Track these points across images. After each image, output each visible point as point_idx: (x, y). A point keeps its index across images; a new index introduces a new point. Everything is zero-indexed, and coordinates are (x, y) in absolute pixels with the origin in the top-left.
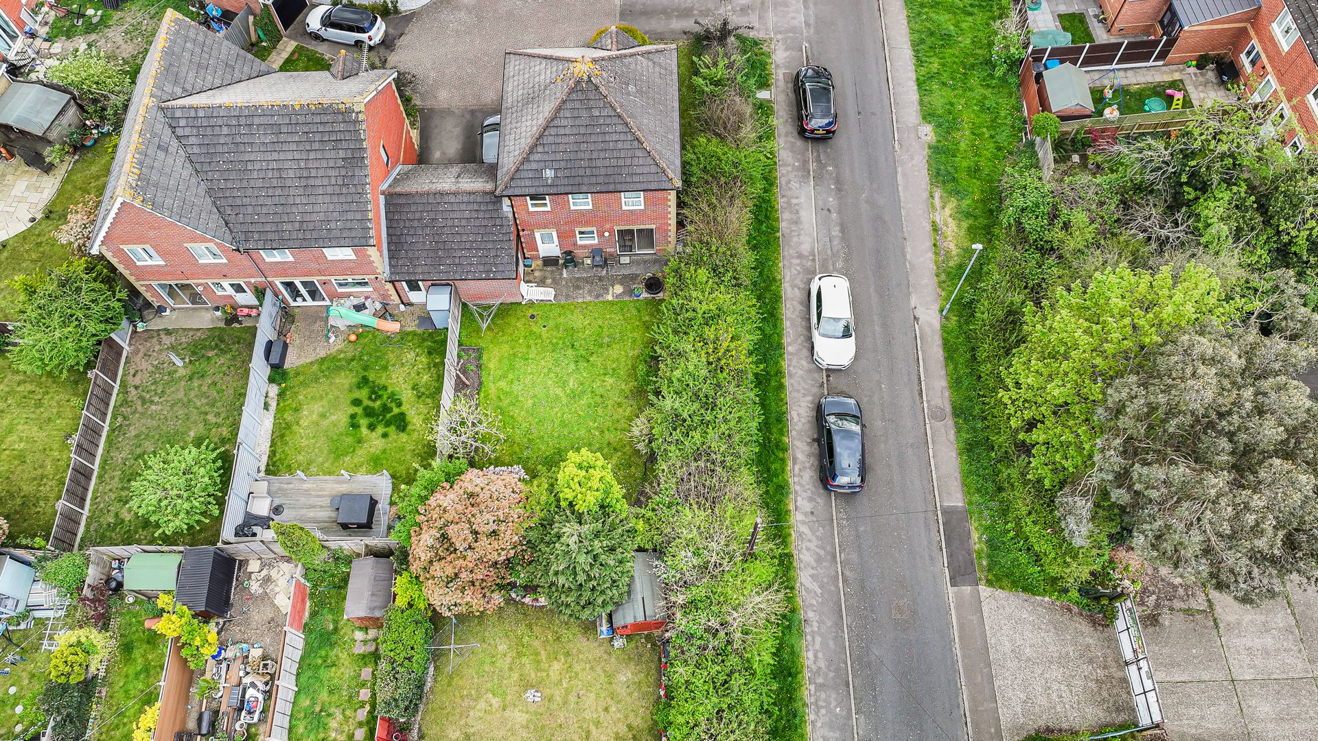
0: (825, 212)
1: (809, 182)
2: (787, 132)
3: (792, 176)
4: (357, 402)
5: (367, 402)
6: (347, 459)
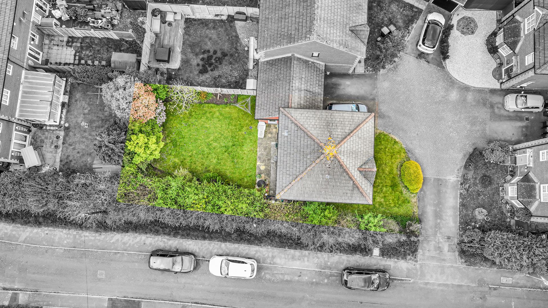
0: (299, 274)
1: (317, 268)
2: (350, 261)
3: (322, 260)
4: (215, 52)
5: (214, 56)
6: (189, 50)
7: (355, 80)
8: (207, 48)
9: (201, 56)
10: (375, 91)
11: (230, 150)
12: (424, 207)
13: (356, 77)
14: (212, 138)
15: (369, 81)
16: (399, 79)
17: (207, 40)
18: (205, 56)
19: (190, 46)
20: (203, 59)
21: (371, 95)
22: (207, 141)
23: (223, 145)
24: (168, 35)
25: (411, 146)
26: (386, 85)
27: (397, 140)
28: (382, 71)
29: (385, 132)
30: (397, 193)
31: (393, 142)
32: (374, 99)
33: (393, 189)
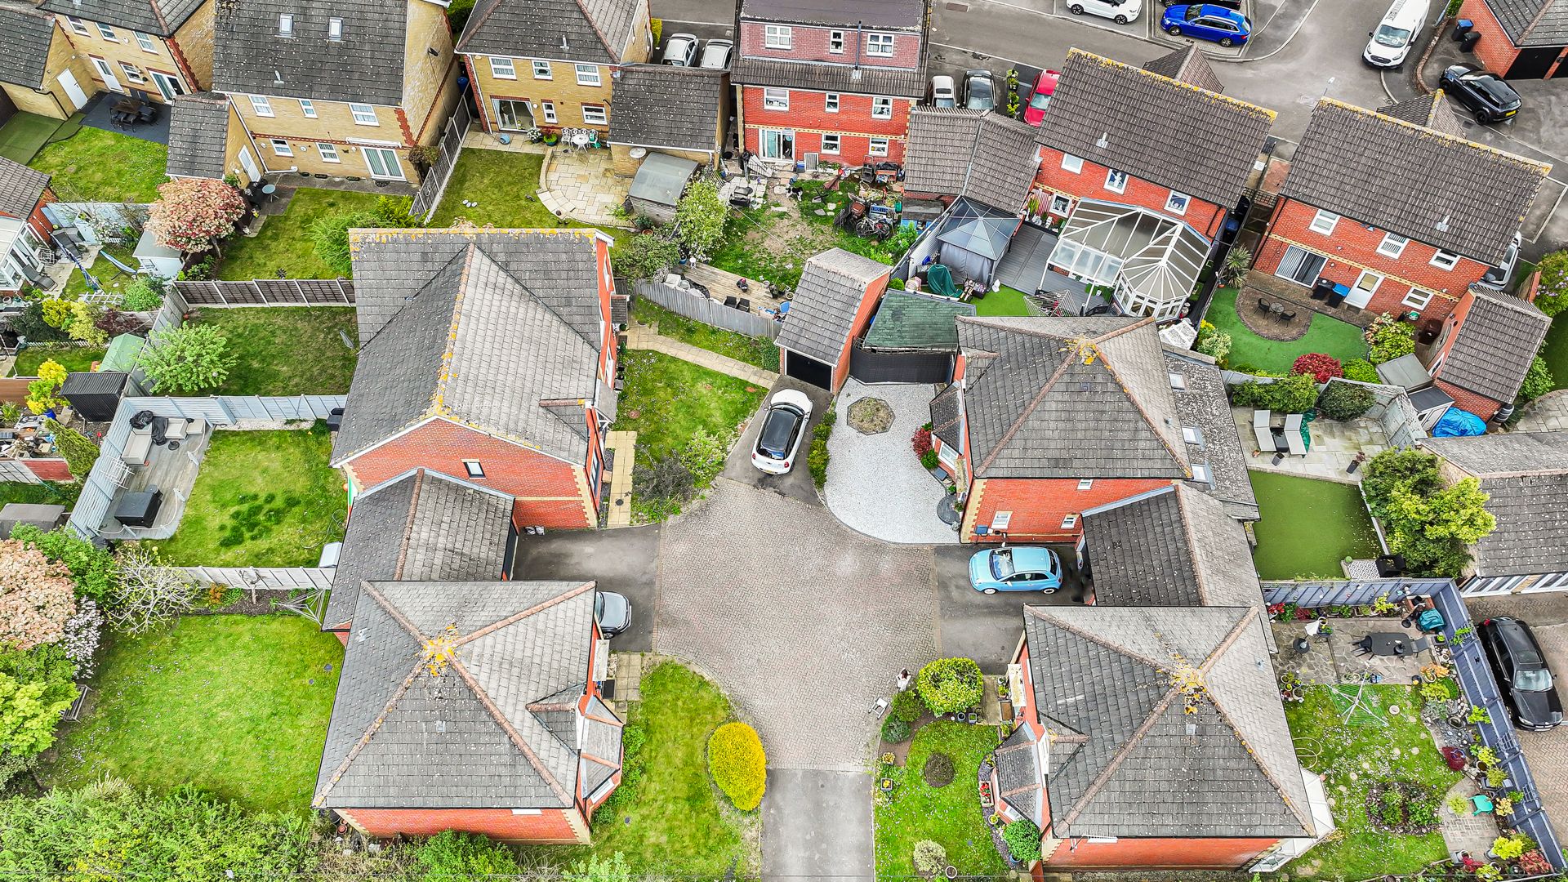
4: (271, 498)
5: (267, 507)
6: (208, 497)
7: (606, 543)
8: (252, 490)
9: (233, 510)
10: (653, 565)
11: (262, 727)
12: (779, 850)
13: (610, 536)
14: (219, 698)
15: (638, 543)
16: (713, 534)
17: (256, 473)
18: (245, 507)
19: (212, 488)
20: (236, 515)
21: (645, 573)
22: (205, 707)
23: (246, 714)
24: (165, 467)
25: (742, 691)
26: (681, 548)
27: (707, 678)
28: (671, 520)
29: (676, 661)
30: (704, 816)
31: (697, 684)
32: (650, 583)
33: (692, 808)
